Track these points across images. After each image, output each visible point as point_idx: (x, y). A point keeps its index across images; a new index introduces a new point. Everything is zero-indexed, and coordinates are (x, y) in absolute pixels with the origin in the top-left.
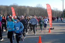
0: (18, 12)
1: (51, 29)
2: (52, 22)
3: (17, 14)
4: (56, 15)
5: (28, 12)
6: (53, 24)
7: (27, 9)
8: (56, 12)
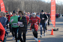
0: (9, 6)
1: (54, 30)
2: (56, 21)
3: (8, 9)
4: (61, 11)
5: (23, 6)
6: (57, 23)
7: (22, 2)
8: (60, 7)
